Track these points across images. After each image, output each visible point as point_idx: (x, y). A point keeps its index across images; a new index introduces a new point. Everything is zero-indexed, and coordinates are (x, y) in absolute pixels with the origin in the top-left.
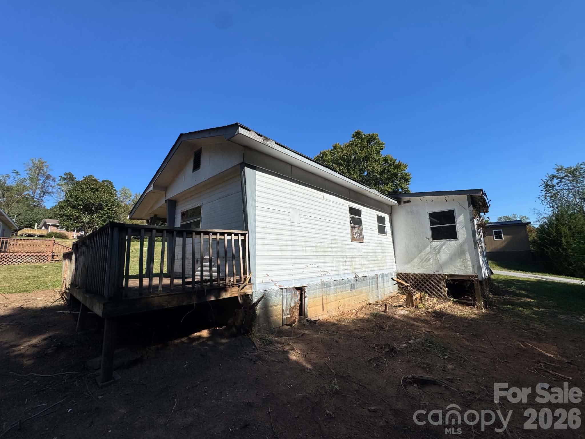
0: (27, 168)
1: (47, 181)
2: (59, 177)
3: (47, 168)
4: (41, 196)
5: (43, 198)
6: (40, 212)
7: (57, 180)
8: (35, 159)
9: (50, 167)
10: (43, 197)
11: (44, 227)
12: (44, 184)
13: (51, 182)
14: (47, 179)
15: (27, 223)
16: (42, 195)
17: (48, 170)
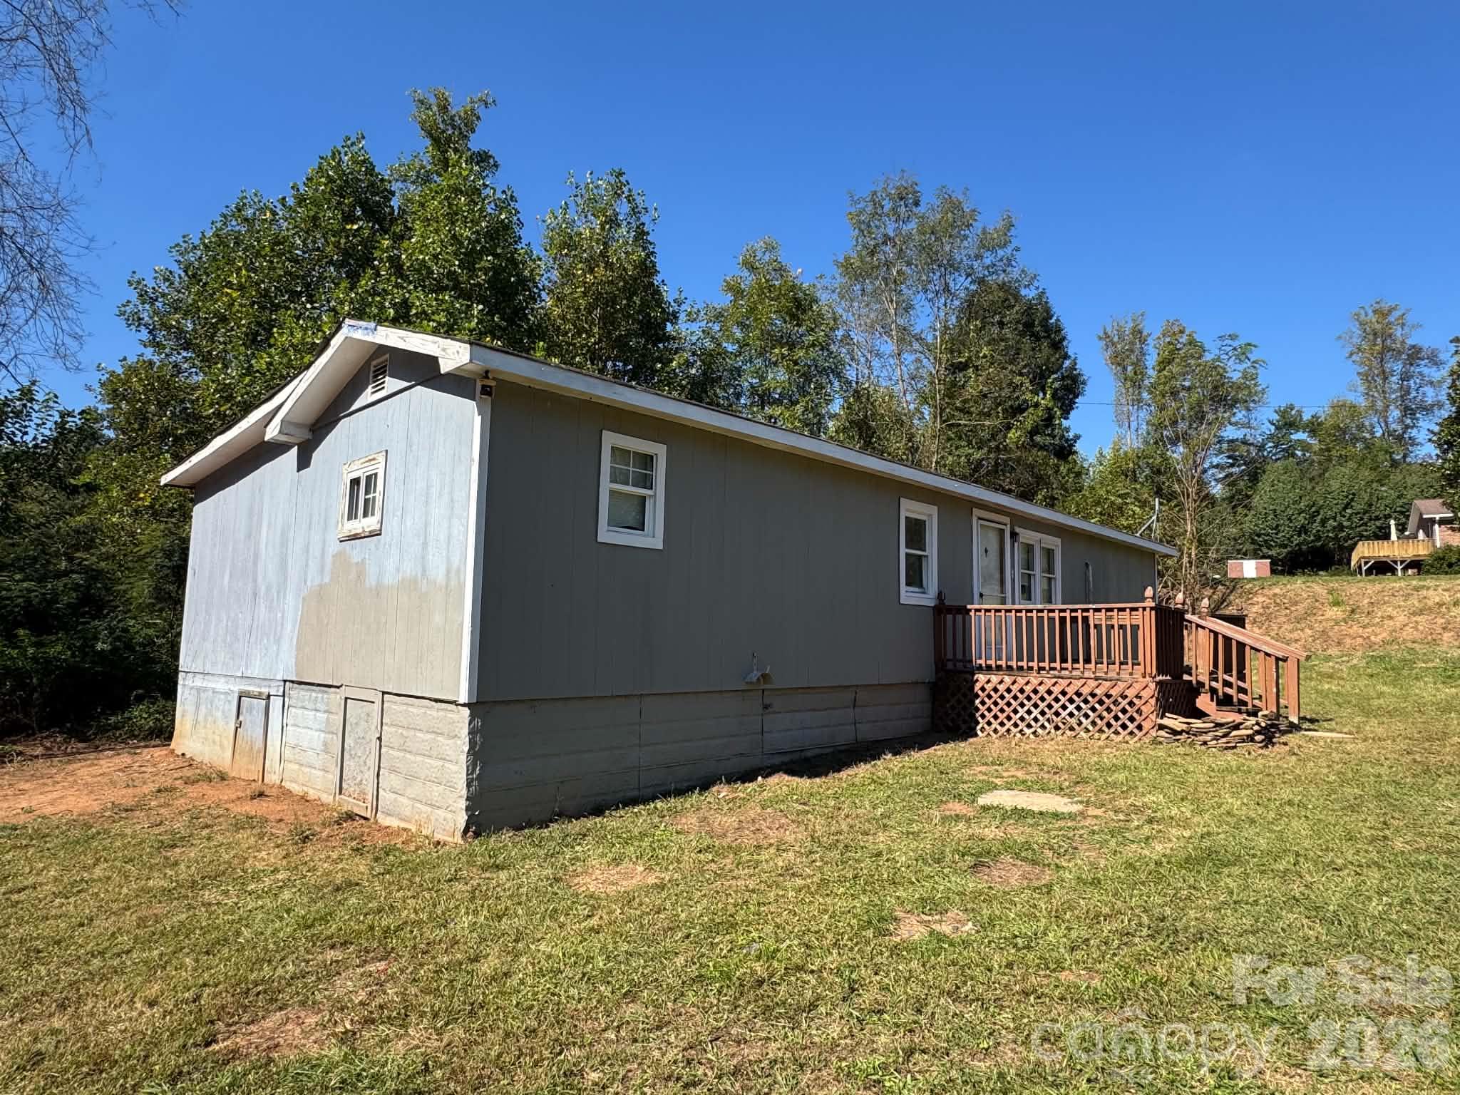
0: (1349, 349)
1: (1412, 368)
2: (1451, 342)
3: (1403, 324)
4: (1407, 427)
5: (1414, 432)
6: (1409, 481)
7: (1442, 356)
8: (1362, 312)
9: (1409, 319)
10: (1412, 427)
11: (1421, 531)
12: (1405, 383)
13: (1426, 371)
14: (1412, 365)
15: (1378, 523)
16: (1408, 421)
17: (1406, 330)
